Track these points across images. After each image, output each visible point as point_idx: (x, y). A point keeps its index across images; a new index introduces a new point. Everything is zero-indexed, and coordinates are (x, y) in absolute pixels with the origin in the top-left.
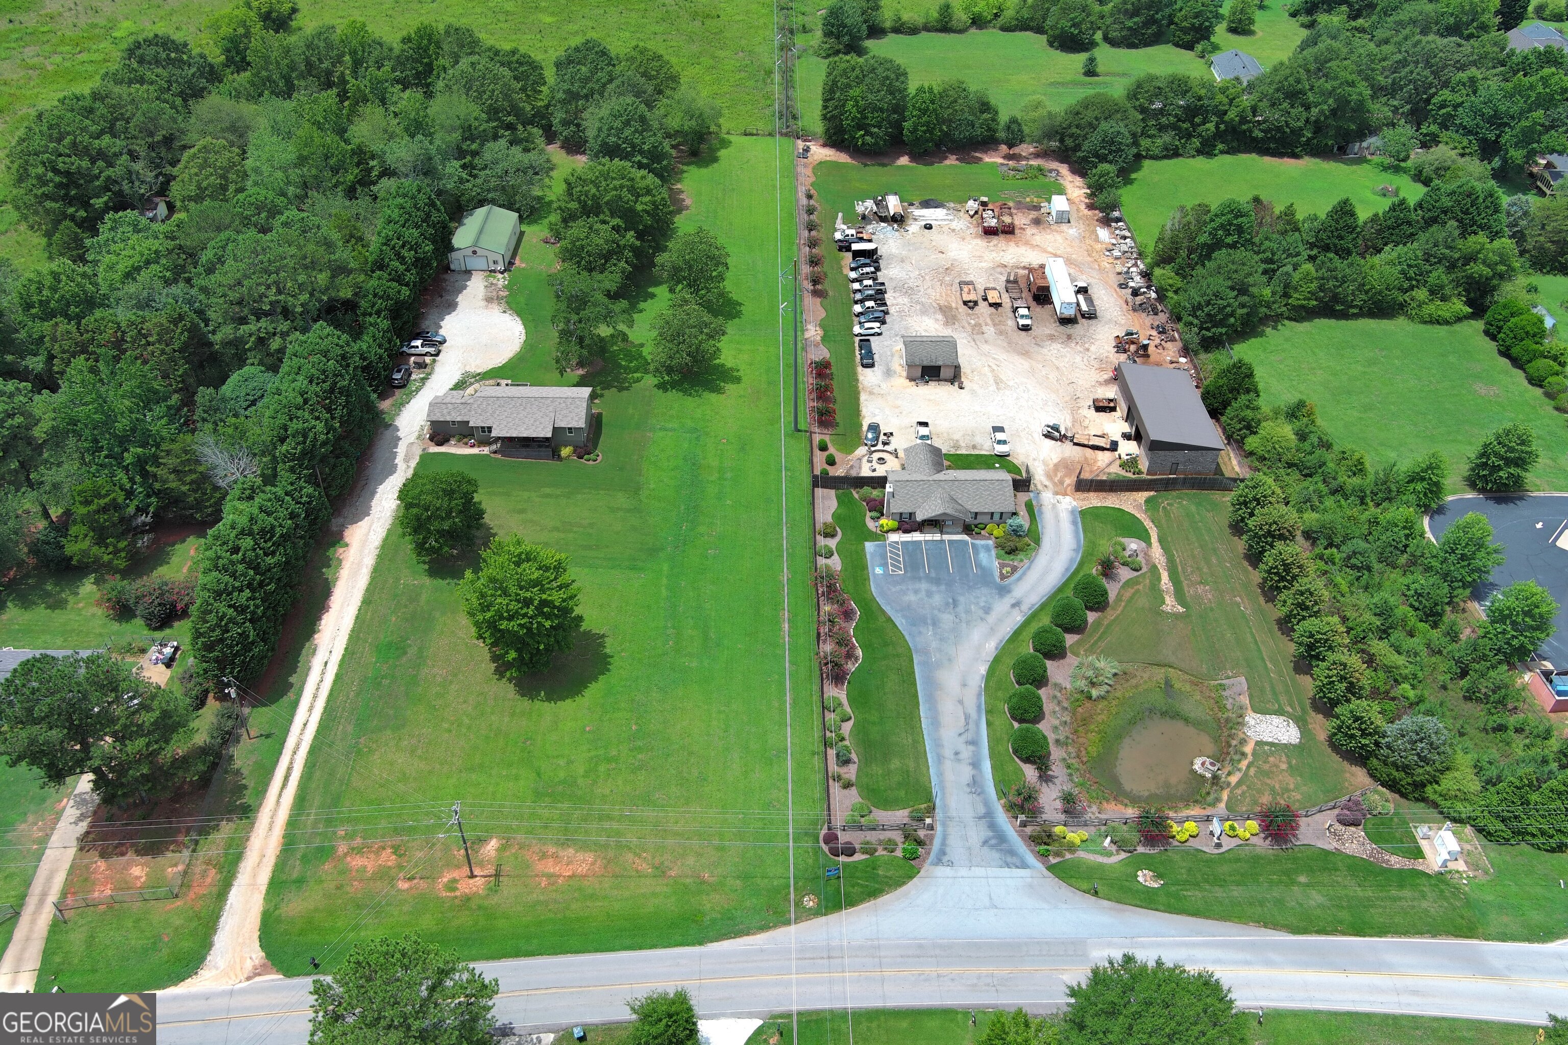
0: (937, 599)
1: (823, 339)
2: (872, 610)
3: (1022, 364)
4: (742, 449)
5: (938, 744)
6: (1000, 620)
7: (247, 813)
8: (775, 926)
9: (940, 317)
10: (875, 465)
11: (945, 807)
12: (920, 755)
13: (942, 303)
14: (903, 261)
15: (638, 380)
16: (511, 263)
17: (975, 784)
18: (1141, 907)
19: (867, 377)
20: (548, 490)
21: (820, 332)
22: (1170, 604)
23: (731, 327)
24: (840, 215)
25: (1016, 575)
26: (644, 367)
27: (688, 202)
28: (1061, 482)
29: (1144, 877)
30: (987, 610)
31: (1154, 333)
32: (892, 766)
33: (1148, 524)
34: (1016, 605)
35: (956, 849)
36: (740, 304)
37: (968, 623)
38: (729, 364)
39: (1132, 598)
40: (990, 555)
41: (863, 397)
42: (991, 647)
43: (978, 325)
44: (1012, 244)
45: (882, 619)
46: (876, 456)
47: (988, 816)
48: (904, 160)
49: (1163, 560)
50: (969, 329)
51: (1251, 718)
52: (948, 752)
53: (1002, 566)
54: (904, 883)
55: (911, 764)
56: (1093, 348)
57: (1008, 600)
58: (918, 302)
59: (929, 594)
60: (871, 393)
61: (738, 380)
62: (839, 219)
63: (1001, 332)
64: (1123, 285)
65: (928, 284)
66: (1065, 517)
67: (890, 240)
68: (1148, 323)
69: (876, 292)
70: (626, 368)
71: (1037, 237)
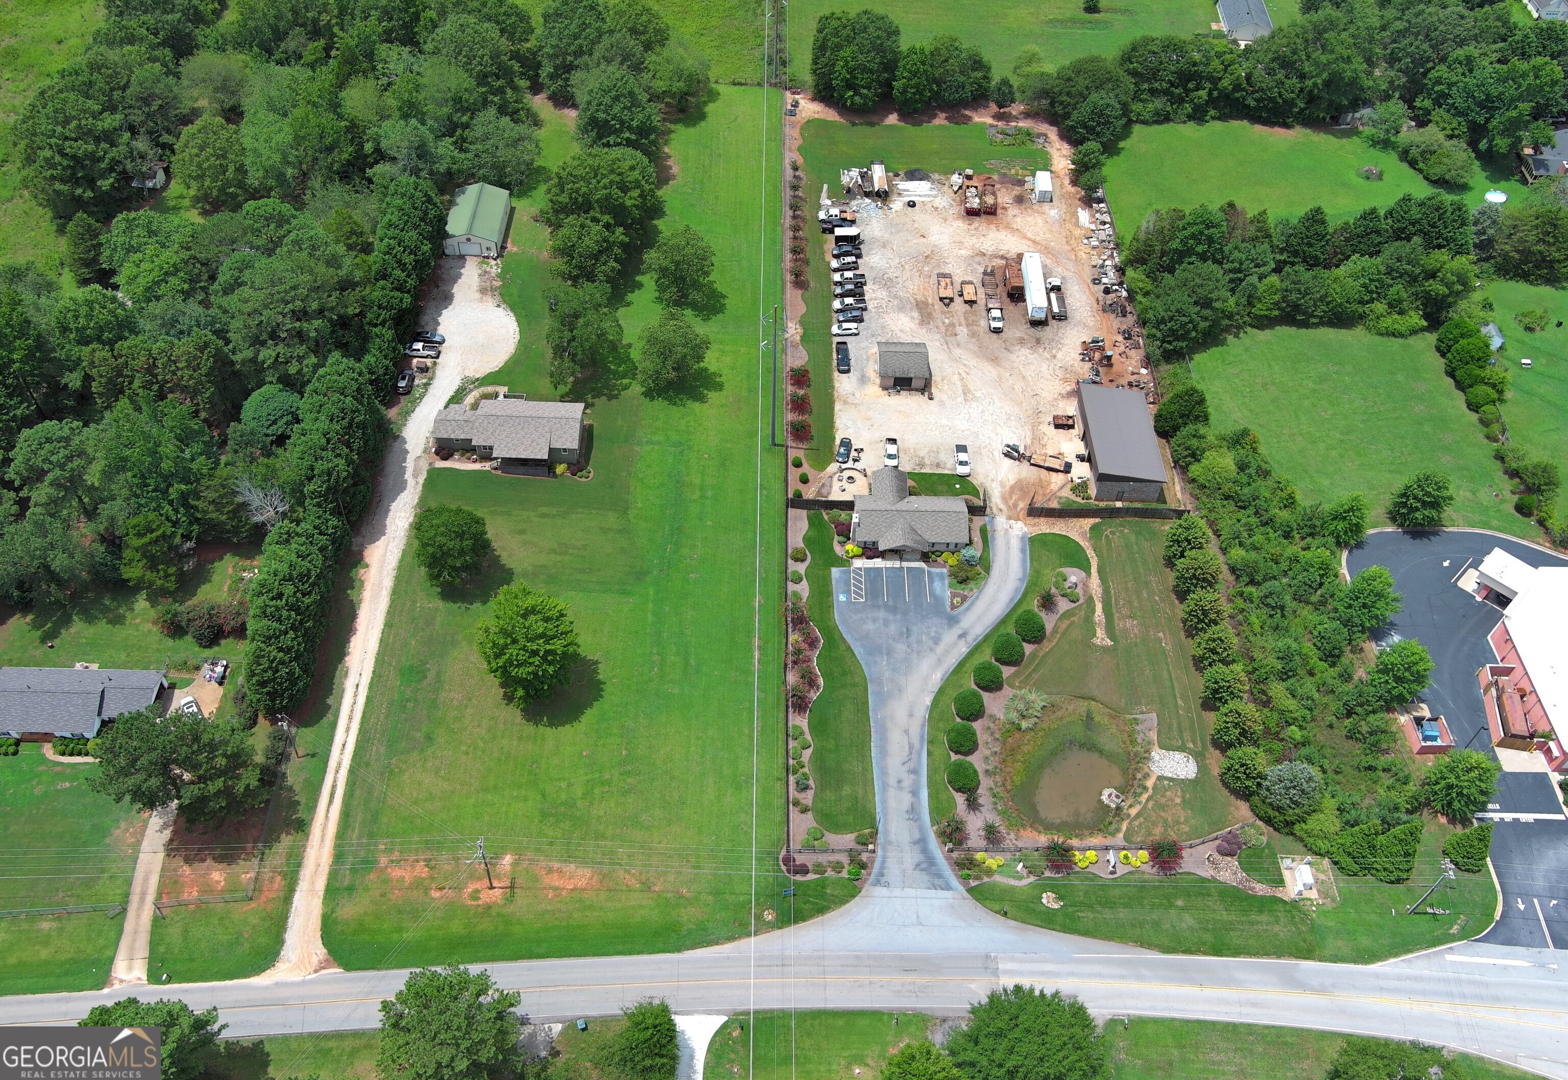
0: (893, 629)
1: (803, 338)
2: (834, 639)
3: (990, 371)
4: (723, 465)
5: (884, 773)
6: (947, 652)
7: (302, 826)
8: (740, 937)
9: (916, 314)
10: (845, 484)
11: (886, 832)
12: (868, 783)
13: (919, 297)
14: (884, 246)
15: (626, 388)
16: (503, 248)
17: (913, 811)
18: (1041, 927)
19: (844, 384)
20: (544, 510)
21: (800, 331)
22: (1101, 637)
24: (825, 187)
25: (966, 605)
26: (632, 372)
27: (675, 170)
28: (1015, 506)
29: (1048, 900)
30: (936, 640)
31: (1120, 338)
32: (844, 793)
33: (1090, 553)
34: (962, 636)
35: (893, 872)
36: (724, 297)
37: (919, 653)
38: (712, 369)
39: (1066, 630)
40: (943, 584)
41: (838, 407)
42: (937, 678)
43: (952, 325)
44: (993, 227)
45: (843, 647)
46: (847, 474)
47: (921, 842)
48: (892, 119)
49: (1100, 591)
50: (943, 329)
51: (1156, 754)
52: (892, 781)
53: (954, 595)
54: (847, 901)
55: (860, 792)
56: (1060, 355)
57: (956, 631)
58: (896, 297)
59: (886, 623)
60: (846, 403)
61: (720, 387)
62: (824, 194)
63: (973, 334)
64: (1096, 281)
65: (907, 274)
66: (1015, 544)
67: (874, 221)
68: (1115, 327)
69: (856, 285)
70: (615, 373)
71: (1018, 219)
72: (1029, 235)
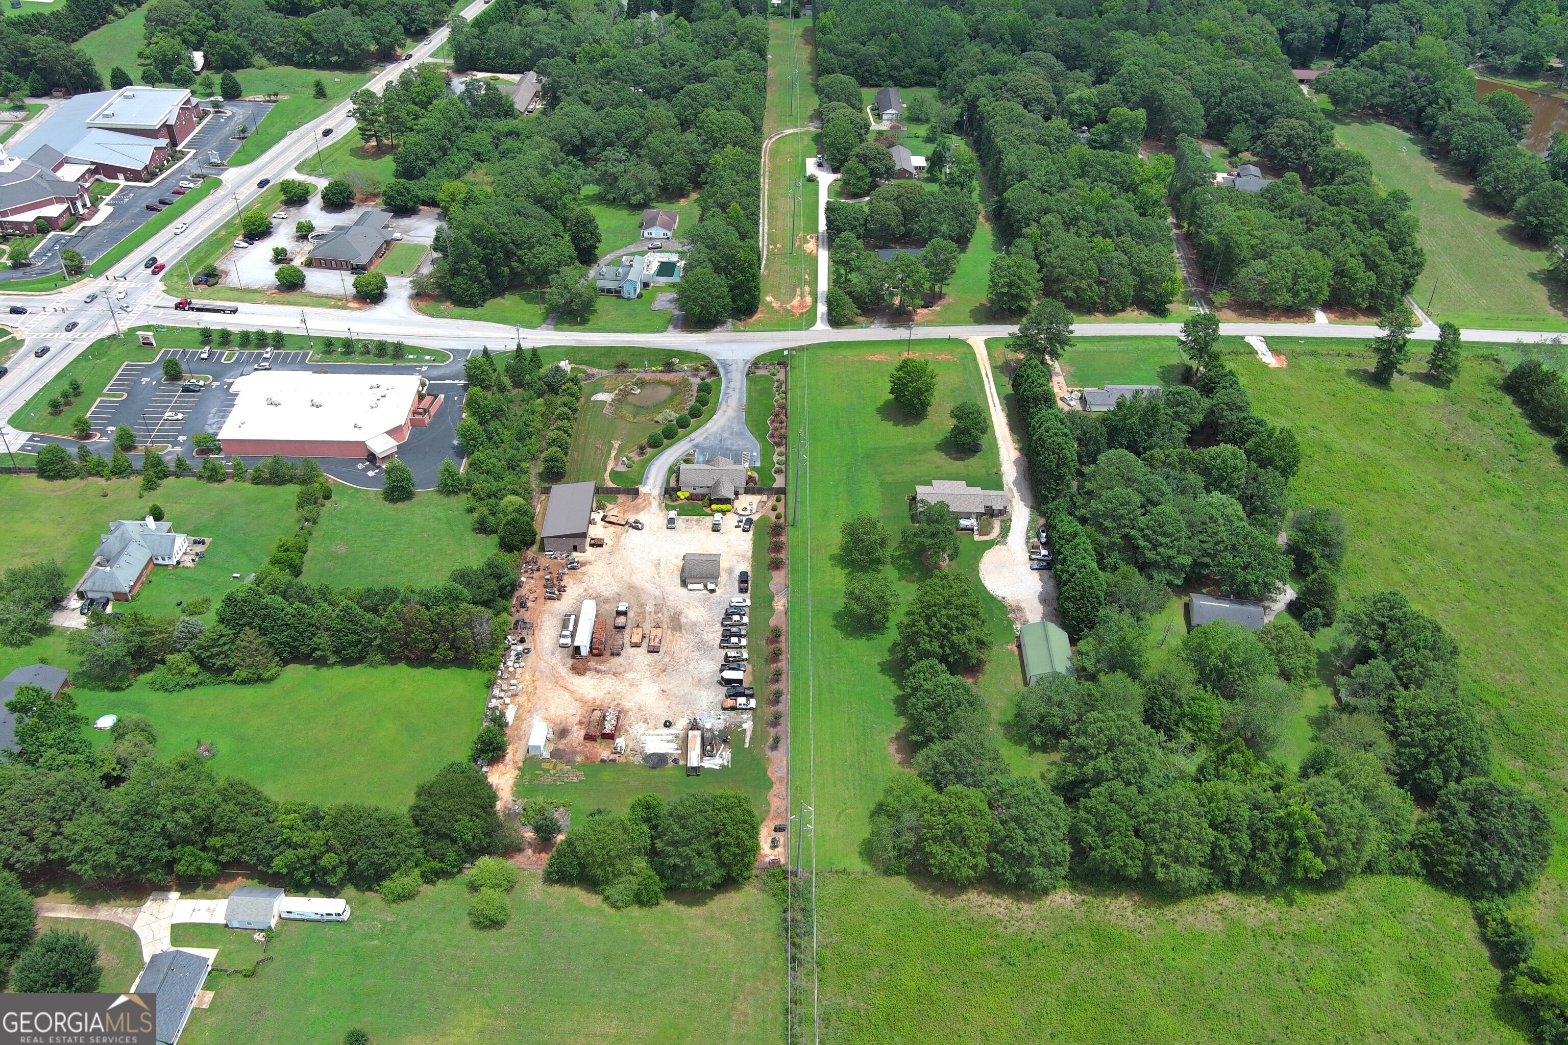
0: (729, 442)
1: (772, 599)
2: (761, 438)
3: (637, 580)
4: (826, 512)
5: (741, 393)
6: (702, 434)
7: (994, 368)
9: (683, 620)
10: (749, 507)
11: (742, 375)
12: (749, 391)
13: (678, 634)
14: (700, 680)
15: (895, 549)
16: (1019, 646)
17: (729, 381)
18: (682, 351)
19: (745, 567)
21: (774, 604)
22: (616, 444)
23: (840, 602)
24: (747, 746)
25: (687, 453)
26: (894, 560)
28: (644, 500)
29: (676, 361)
30: (706, 438)
31: (529, 604)
32: (760, 387)
33: (608, 479)
35: (741, 365)
36: (835, 626)
38: (838, 570)
40: (698, 459)
41: (750, 554)
42: (709, 425)
43: (656, 612)
46: (748, 513)
47: (727, 372)
49: (610, 463)
50: (664, 610)
51: (609, 399)
52: (737, 391)
53: (693, 456)
54: (761, 355)
57: (694, 442)
58: (697, 634)
59: (732, 444)
60: (744, 556)
61: (833, 557)
62: (749, 734)
63: (642, 605)
64: (527, 651)
65: (684, 654)
66: (650, 482)
67: (705, 706)
68: (528, 613)
69: (728, 641)
70: (905, 558)
71: (572, 711)
72: (567, 695)
